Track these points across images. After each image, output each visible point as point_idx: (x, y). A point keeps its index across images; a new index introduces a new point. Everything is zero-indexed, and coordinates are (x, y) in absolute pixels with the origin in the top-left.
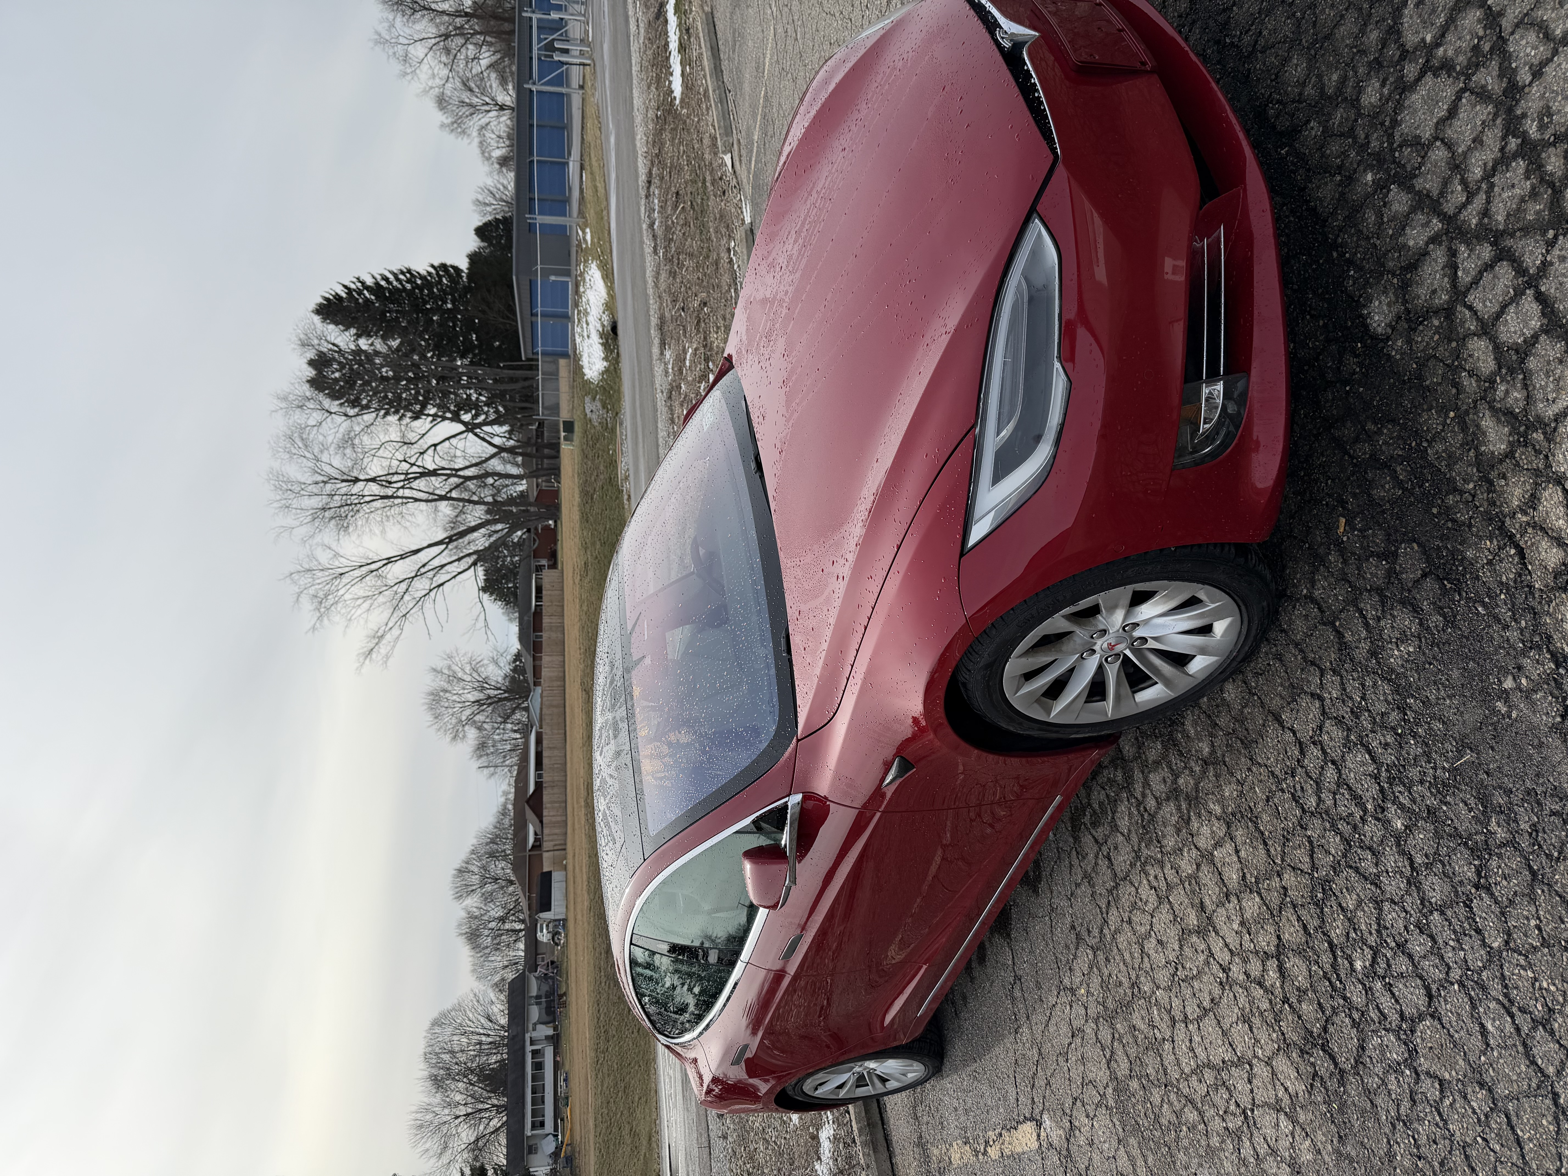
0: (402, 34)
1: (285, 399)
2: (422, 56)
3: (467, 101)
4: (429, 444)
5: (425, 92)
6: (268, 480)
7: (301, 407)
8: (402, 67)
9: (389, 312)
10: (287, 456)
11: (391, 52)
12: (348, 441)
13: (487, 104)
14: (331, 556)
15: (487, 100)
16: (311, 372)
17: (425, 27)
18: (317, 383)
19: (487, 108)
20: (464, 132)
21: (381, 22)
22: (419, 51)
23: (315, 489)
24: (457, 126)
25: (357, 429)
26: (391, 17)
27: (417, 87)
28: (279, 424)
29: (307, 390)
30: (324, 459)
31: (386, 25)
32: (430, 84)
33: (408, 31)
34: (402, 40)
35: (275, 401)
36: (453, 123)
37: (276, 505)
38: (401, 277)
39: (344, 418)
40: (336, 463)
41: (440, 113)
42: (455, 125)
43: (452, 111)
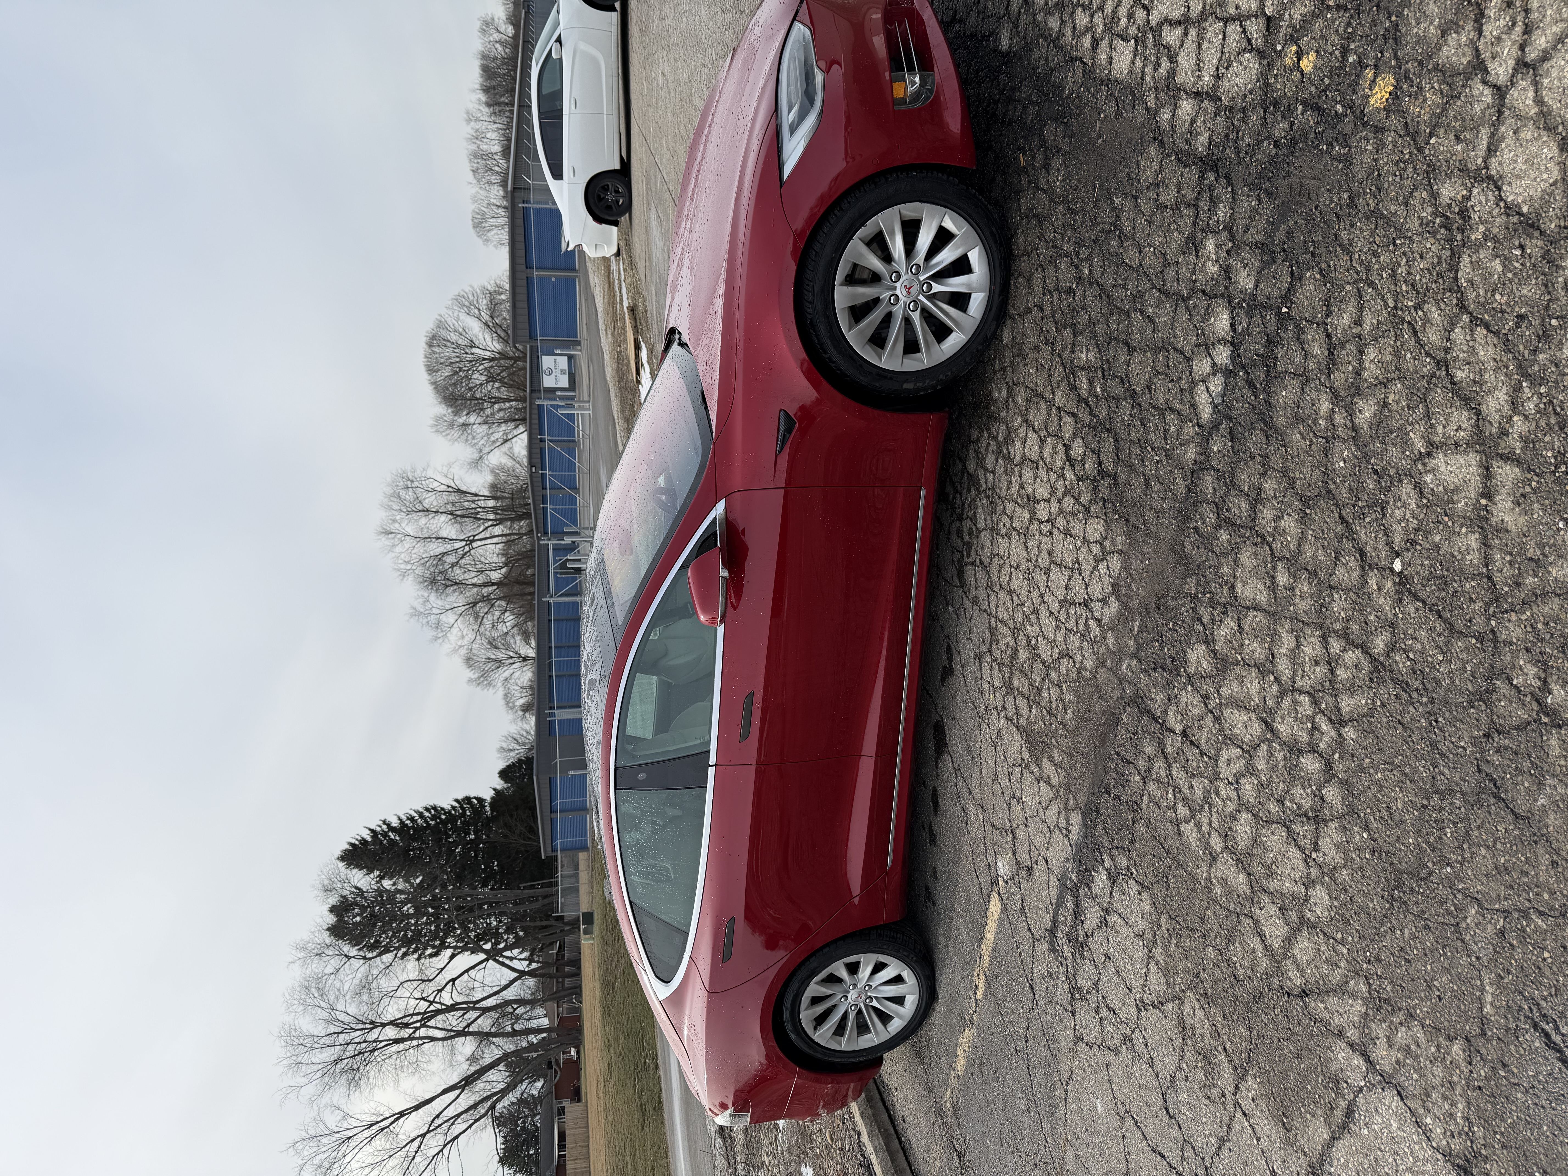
0: (435, 605)
1: (304, 948)
2: (452, 621)
3: (493, 657)
4: (447, 980)
5: (455, 651)
6: (280, 1037)
7: (319, 955)
8: (435, 633)
9: (412, 850)
10: (302, 1007)
11: (425, 621)
12: (366, 986)
13: (512, 657)
14: (339, 1118)
15: (511, 654)
16: (331, 919)
17: (457, 599)
18: (338, 931)
19: (511, 661)
20: (490, 684)
21: (417, 599)
22: (450, 618)
23: (328, 1041)
24: (484, 679)
25: (375, 972)
26: (426, 594)
27: (447, 647)
28: (296, 974)
29: (327, 938)
30: (339, 1007)
31: (421, 600)
32: (459, 644)
33: (440, 603)
34: (435, 611)
35: (293, 952)
36: (479, 678)
37: (285, 1062)
38: (427, 814)
39: (362, 961)
40: (352, 1010)
41: (468, 670)
42: (482, 679)
43: (480, 667)
